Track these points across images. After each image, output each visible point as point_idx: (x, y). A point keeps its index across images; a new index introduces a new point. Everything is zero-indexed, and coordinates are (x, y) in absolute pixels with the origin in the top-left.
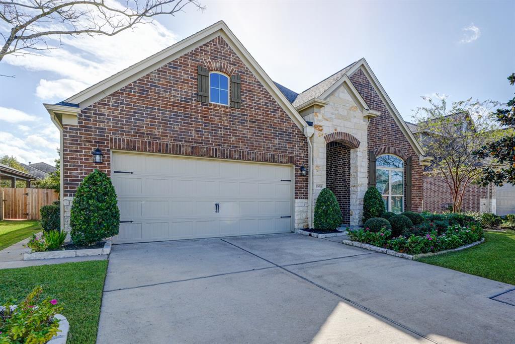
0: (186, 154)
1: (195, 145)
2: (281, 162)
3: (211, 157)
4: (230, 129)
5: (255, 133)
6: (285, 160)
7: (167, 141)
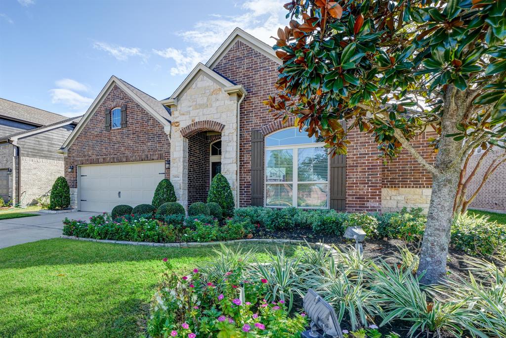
0: (101, 163)
1: (104, 157)
2: (153, 159)
3: (111, 162)
4: (121, 143)
5: (135, 141)
6: (155, 157)
7: (94, 157)
